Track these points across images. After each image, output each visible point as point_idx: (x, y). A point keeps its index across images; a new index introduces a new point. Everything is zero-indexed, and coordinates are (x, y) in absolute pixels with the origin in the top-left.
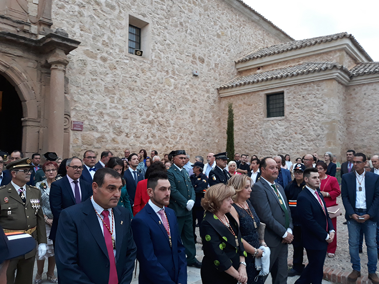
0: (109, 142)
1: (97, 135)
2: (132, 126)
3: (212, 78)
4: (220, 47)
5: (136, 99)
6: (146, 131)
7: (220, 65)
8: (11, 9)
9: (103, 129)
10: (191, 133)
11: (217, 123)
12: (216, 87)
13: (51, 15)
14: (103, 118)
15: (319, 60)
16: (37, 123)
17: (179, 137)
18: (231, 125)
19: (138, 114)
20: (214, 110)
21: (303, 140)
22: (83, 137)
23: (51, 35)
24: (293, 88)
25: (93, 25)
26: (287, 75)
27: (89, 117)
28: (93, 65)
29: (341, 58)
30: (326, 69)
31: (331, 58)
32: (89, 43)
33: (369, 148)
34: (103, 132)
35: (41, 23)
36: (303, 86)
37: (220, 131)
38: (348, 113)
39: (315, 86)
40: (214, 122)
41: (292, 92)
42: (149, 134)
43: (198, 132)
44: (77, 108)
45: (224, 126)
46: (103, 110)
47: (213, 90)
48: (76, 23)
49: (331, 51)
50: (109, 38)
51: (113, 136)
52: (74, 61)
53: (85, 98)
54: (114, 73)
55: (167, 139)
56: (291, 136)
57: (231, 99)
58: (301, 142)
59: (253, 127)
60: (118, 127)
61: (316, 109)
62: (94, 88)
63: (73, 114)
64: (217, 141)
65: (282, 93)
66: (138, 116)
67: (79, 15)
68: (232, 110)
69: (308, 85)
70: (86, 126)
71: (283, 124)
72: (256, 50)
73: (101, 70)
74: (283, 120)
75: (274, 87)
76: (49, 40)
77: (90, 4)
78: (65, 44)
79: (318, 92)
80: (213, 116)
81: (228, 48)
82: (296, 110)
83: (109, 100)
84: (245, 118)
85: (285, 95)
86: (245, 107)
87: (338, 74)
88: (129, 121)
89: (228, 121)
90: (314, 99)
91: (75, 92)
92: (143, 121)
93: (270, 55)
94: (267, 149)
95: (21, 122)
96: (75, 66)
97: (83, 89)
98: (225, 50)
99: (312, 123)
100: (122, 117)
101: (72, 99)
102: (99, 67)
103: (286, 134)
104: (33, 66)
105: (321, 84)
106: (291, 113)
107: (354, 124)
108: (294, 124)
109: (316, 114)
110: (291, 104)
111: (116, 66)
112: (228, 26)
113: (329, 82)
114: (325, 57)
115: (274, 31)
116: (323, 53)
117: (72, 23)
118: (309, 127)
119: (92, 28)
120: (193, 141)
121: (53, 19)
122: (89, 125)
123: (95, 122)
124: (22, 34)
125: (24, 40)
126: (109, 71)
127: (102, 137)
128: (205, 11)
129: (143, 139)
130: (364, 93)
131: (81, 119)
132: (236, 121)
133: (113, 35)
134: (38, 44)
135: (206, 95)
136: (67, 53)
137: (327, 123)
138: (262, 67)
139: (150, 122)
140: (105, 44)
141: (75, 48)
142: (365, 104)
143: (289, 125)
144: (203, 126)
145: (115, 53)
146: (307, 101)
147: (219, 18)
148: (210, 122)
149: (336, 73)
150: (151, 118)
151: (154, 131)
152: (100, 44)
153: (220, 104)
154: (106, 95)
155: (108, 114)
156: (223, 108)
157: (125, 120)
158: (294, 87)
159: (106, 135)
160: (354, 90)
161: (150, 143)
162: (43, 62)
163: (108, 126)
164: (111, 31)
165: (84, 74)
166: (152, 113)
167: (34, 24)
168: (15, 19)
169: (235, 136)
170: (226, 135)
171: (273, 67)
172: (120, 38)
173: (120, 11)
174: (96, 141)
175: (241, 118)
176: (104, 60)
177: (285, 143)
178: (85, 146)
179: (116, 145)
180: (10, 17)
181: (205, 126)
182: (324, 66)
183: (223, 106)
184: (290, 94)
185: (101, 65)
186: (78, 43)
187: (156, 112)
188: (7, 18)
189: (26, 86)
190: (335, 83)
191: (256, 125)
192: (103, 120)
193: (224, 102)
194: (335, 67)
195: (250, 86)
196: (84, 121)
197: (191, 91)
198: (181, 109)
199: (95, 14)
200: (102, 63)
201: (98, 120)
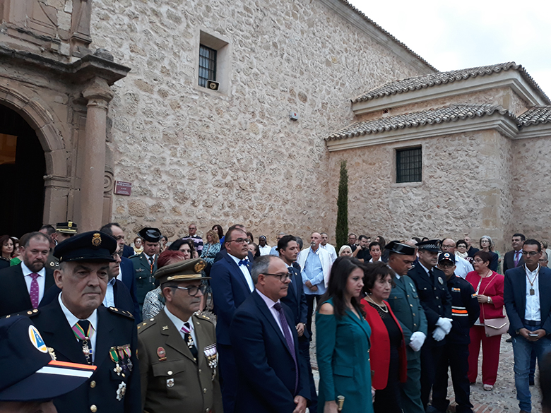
0: (168, 212)
1: (150, 202)
2: (202, 189)
3: (318, 123)
4: (330, 79)
5: (208, 152)
6: (221, 198)
7: (329, 105)
8: (33, 20)
9: (159, 194)
10: (286, 202)
11: (324, 188)
12: (323, 137)
13: (89, 29)
14: (160, 178)
15: (473, 101)
16: (66, 183)
17: (268, 208)
18: (343, 191)
19: (210, 174)
20: (320, 169)
21: (448, 217)
22: (131, 205)
23: (89, 58)
24: (434, 141)
25: (149, 45)
26: (427, 123)
27: (140, 176)
28: (148, 102)
29: (506, 99)
30: (484, 114)
31: (491, 98)
32: (142, 70)
33: (545, 231)
34: (160, 198)
35: (75, 40)
36: (450, 139)
37: (328, 201)
38: (515, 179)
39: (468, 138)
40: (319, 187)
41: (434, 147)
42: (226, 203)
43: (295, 201)
44: (123, 163)
45: (334, 194)
46: (160, 167)
47: (319, 141)
48: (124, 41)
49: (491, 89)
50: (171, 63)
51: (174, 204)
52: (121, 95)
53: (134, 148)
54: (178, 114)
55: (251, 211)
56: (431, 210)
57: (345, 155)
58: (445, 220)
59: (376, 196)
60: (181, 191)
61: (468, 172)
62: (148, 135)
63: (117, 171)
64: (322, 215)
65: (419, 148)
66: (210, 176)
67: (129, 30)
68: (346, 171)
69: (457, 138)
70: (136, 189)
71: (420, 193)
72: (382, 85)
73: (159, 108)
74: (420, 186)
75: (407, 139)
76: (86, 65)
77: (146, 14)
78: (109, 71)
79: (471, 148)
80: (318, 179)
81: (341, 81)
82: (439, 172)
83: (169, 152)
84: (364, 183)
85: (423, 150)
86: (365, 166)
87: (500, 122)
88: (197, 182)
89: (340, 187)
90: (465, 158)
91: (121, 139)
92: (217, 183)
93: (402, 92)
94: (396, 229)
95: (43, 181)
96: (122, 102)
97: (133, 136)
98: (337, 83)
99: (462, 193)
100: (187, 177)
101: (116, 149)
102: (156, 104)
103: (424, 208)
104: (61, 101)
105: (475, 136)
106: (431, 177)
107: (524, 196)
108: (436, 193)
109: (469, 180)
110: (431, 165)
111: (181, 103)
112: (342, 49)
113: (488, 134)
114: (482, 97)
115: (408, 57)
116: (480, 91)
117: (119, 41)
118: (457, 198)
119: (147, 48)
120: (289, 214)
121: (93, 34)
122: (140, 187)
123: (148, 183)
124: (47, 56)
125: (50, 63)
126: (170, 111)
127: (159, 206)
128: (309, 27)
129: (216, 209)
130: (539, 150)
131: (128, 179)
132: (351, 187)
133: (177, 59)
134: (70, 70)
135: (309, 148)
136: (111, 84)
137: (483, 193)
138: (390, 109)
139: (227, 185)
140: (165, 71)
141: (123, 76)
142: (540, 167)
143: (428, 195)
144: (303, 192)
145: (179, 85)
146: (456, 160)
147: (329, 37)
148: (314, 187)
149: (498, 121)
150: (228, 179)
151: (233, 198)
152: (157, 72)
153: (327, 161)
154: (165, 145)
155: (167, 173)
156: (333, 168)
157: (192, 181)
158: (436, 139)
159: (164, 203)
160: (525, 145)
161: (227, 215)
162: (77, 96)
163: (167, 190)
164: (175, 54)
165: (134, 114)
166: (230, 172)
167: (65, 41)
168: (39, 34)
169: (349, 208)
170: (336, 207)
171: (406, 110)
172: (187, 63)
173: (188, 26)
174: (149, 210)
175: (358, 182)
176: (163, 94)
177: (422, 221)
178: (133, 217)
179: (177, 218)
180: (31, 31)
181: (306, 192)
182: (481, 110)
183: (332, 165)
184: (430, 150)
185: (159, 102)
186: (128, 70)
187: (236, 171)
188: (27, 33)
189: (52, 130)
190: (496, 135)
191: (380, 193)
192: (160, 181)
193: (334, 159)
194: (496, 111)
195: (372, 137)
196: (133, 181)
197: (287, 142)
198: (272, 167)
199: (151, 29)
200: (161, 99)
201: (153, 180)
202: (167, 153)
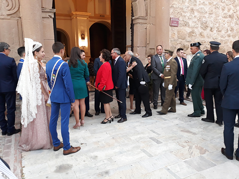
1: (188, 30)
2: (216, 20)
6: (226, 25)
14: (194, 14)
19: (221, 9)
27: (183, 14)
34: (193, 27)
42: (229, 28)
46: (193, 7)
51: (201, 31)
60: (204, 22)
63: (171, 11)
66: (221, 11)
70: (181, 22)
88: (214, 16)
92: (224, 15)
100: (208, 13)
123: (187, 18)
129: (223, 33)
131: (177, 16)
139: (230, 16)
150: (231, 12)
151: (233, 25)
155: (197, 10)
157: (210, 15)
159: (196, 30)
161: (229, 36)
166: (232, 7)
174: (188, 35)
178: (180, 40)
179: (202, 39)
187: (236, 6)
192: (193, 16)
196: (179, 17)
201: (190, 16)
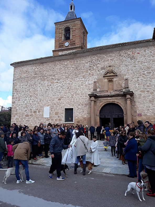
0: (152, 119)
9: (149, 115)
14: (149, 111)
22: (142, 118)
25: (143, 82)
28: (144, 95)
32: (142, 88)
35: (126, 88)
44: (139, 109)
46: (149, 108)
50: (149, 84)
52: (137, 95)
53: (142, 106)
54: (153, 95)
62: (145, 102)
63: (138, 111)
67: (137, 81)
73: (147, 95)
77: (141, 75)
83: (151, 104)
91: (138, 104)
96: (137, 97)
97: (141, 103)
101: (137, 107)
111: (154, 92)
121: (129, 85)
123: (146, 113)
126: (150, 95)
133: (151, 82)
140: (148, 86)
145: (153, 88)
152: (146, 87)
155: (151, 109)
163: (152, 114)
164: (150, 81)
165: (141, 98)
167: (124, 89)
172: (154, 82)
173: (153, 73)
176: (148, 91)
188: (117, 90)
200: (147, 93)
202: (151, 105)
